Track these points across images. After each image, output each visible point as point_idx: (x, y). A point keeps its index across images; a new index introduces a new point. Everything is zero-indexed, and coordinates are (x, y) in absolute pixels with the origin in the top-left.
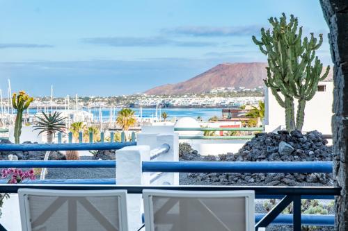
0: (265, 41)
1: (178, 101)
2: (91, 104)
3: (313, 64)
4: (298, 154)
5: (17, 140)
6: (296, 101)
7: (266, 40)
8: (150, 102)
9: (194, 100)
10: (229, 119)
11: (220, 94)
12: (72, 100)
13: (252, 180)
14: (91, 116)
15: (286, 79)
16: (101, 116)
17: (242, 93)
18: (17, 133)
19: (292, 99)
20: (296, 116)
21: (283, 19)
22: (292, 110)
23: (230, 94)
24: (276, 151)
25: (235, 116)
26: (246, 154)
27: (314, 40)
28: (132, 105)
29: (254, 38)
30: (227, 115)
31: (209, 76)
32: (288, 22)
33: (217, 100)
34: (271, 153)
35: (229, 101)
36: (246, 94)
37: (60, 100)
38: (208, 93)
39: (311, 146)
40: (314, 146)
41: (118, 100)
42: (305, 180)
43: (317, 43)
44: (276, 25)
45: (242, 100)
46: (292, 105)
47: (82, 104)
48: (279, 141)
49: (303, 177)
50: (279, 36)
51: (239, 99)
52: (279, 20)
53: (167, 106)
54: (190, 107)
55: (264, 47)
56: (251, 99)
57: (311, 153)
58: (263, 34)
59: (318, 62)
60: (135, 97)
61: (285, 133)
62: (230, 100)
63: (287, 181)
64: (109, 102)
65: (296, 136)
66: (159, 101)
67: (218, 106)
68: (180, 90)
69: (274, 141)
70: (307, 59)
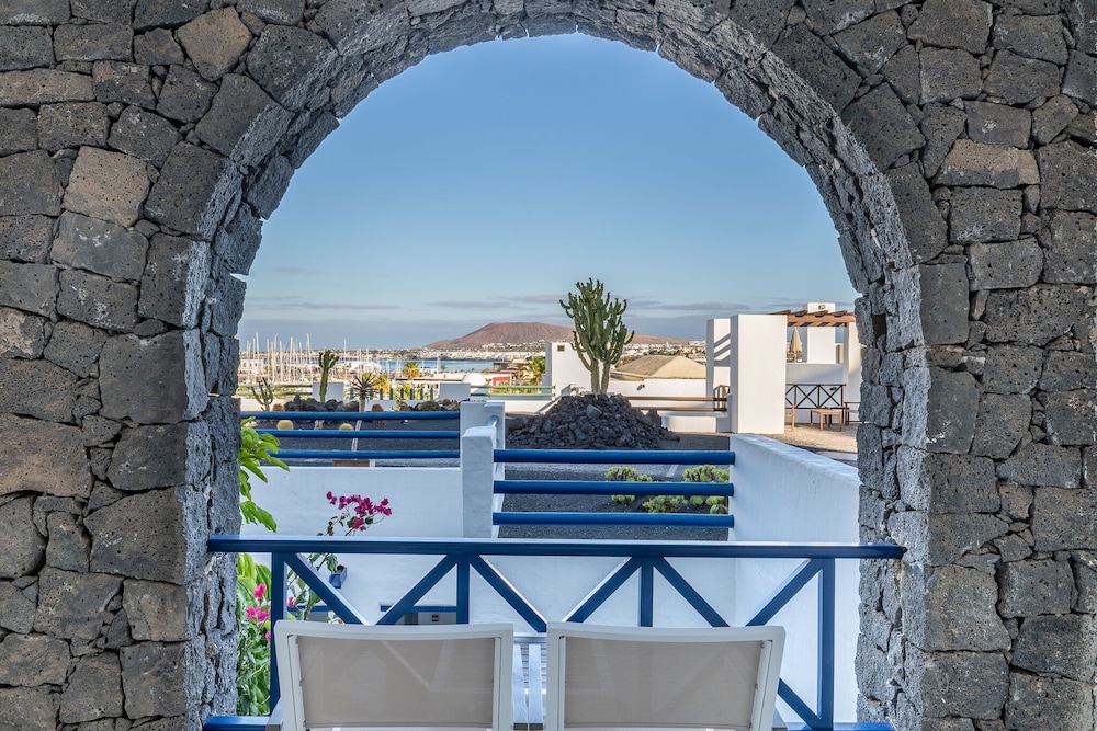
0: (572, 304)
1: (454, 354)
2: (378, 356)
3: (618, 329)
4: (605, 417)
5: (323, 398)
6: (601, 365)
7: (574, 304)
8: (431, 354)
9: (468, 354)
10: (498, 372)
11: (490, 349)
12: (364, 353)
13: (562, 444)
14: (379, 367)
15: (593, 343)
16: (388, 366)
17: (508, 349)
18: (323, 391)
19: (597, 363)
20: (601, 379)
21: (590, 285)
22: (598, 374)
23: (499, 349)
24: (584, 414)
25: (505, 369)
26: (555, 417)
27: (618, 306)
28: (415, 358)
29: (561, 302)
30: (497, 368)
31: (482, 333)
32: (594, 287)
33: (488, 354)
34: (579, 416)
35: (498, 355)
36: (513, 349)
37: (352, 352)
38: (480, 348)
39: (617, 410)
40: (620, 410)
41: (403, 353)
42: (614, 444)
43: (622, 308)
44: (583, 289)
45: (510, 355)
46: (597, 368)
47: (371, 356)
48: (586, 404)
49: (613, 441)
50: (587, 301)
51: (507, 354)
52: (585, 285)
53: (444, 358)
54: (464, 360)
55: (571, 311)
56: (517, 354)
57: (618, 416)
58: (570, 298)
59: (623, 327)
60: (416, 351)
61: (593, 396)
62: (500, 354)
63: (597, 445)
64: (395, 355)
65: (603, 400)
66: (438, 354)
67: (489, 360)
68: (456, 345)
69: (582, 404)
70: (612, 324)
